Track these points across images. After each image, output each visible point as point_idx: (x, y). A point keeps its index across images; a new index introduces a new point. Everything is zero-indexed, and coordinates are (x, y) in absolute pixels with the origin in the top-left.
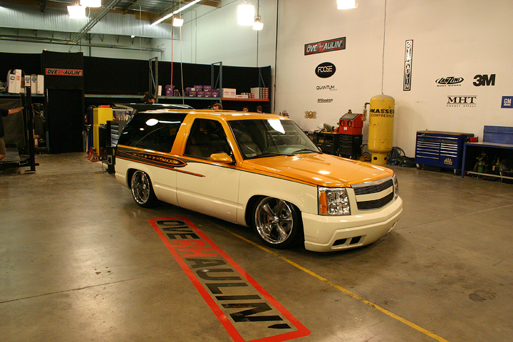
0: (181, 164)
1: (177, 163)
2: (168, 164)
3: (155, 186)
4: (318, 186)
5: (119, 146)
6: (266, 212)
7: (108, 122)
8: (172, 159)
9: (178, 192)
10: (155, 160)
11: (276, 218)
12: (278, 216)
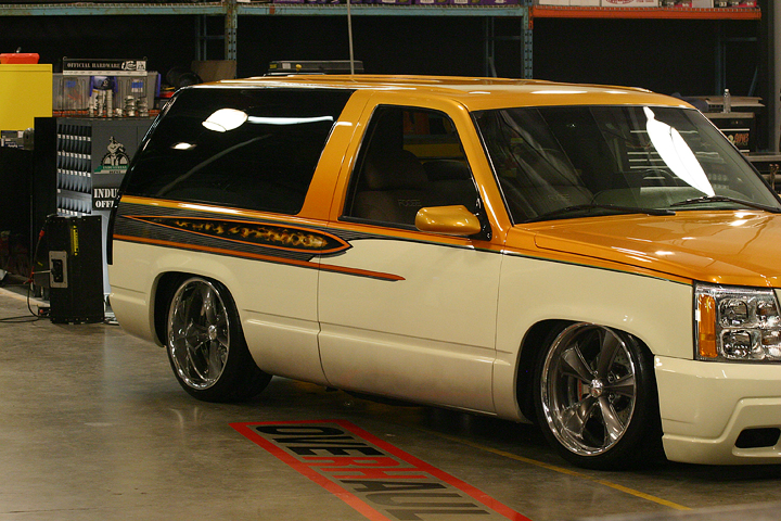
0: (335, 245)
1: (319, 243)
2: (294, 250)
3: (249, 323)
4: (695, 283)
5: (125, 199)
6: (571, 370)
7: (38, 121)
8: (306, 234)
9: (324, 334)
10: (251, 238)
11: (597, 384)
12: (603, 379)
